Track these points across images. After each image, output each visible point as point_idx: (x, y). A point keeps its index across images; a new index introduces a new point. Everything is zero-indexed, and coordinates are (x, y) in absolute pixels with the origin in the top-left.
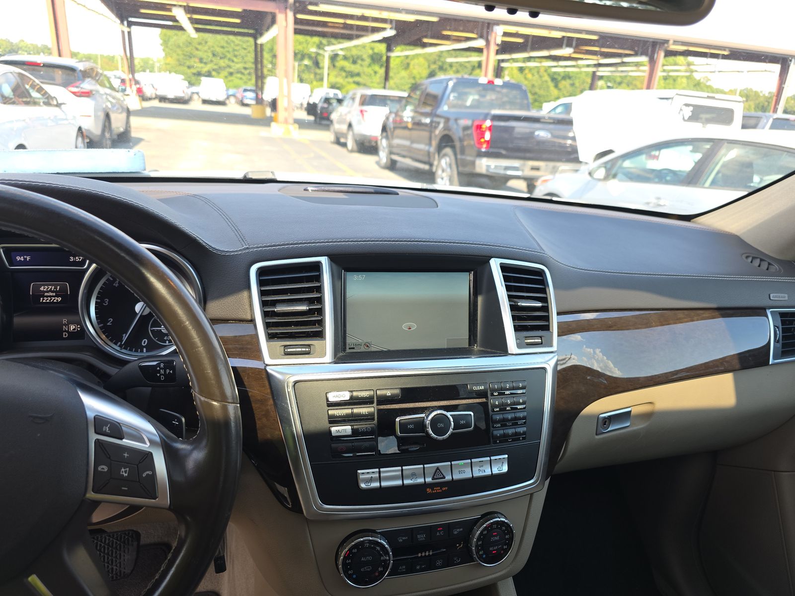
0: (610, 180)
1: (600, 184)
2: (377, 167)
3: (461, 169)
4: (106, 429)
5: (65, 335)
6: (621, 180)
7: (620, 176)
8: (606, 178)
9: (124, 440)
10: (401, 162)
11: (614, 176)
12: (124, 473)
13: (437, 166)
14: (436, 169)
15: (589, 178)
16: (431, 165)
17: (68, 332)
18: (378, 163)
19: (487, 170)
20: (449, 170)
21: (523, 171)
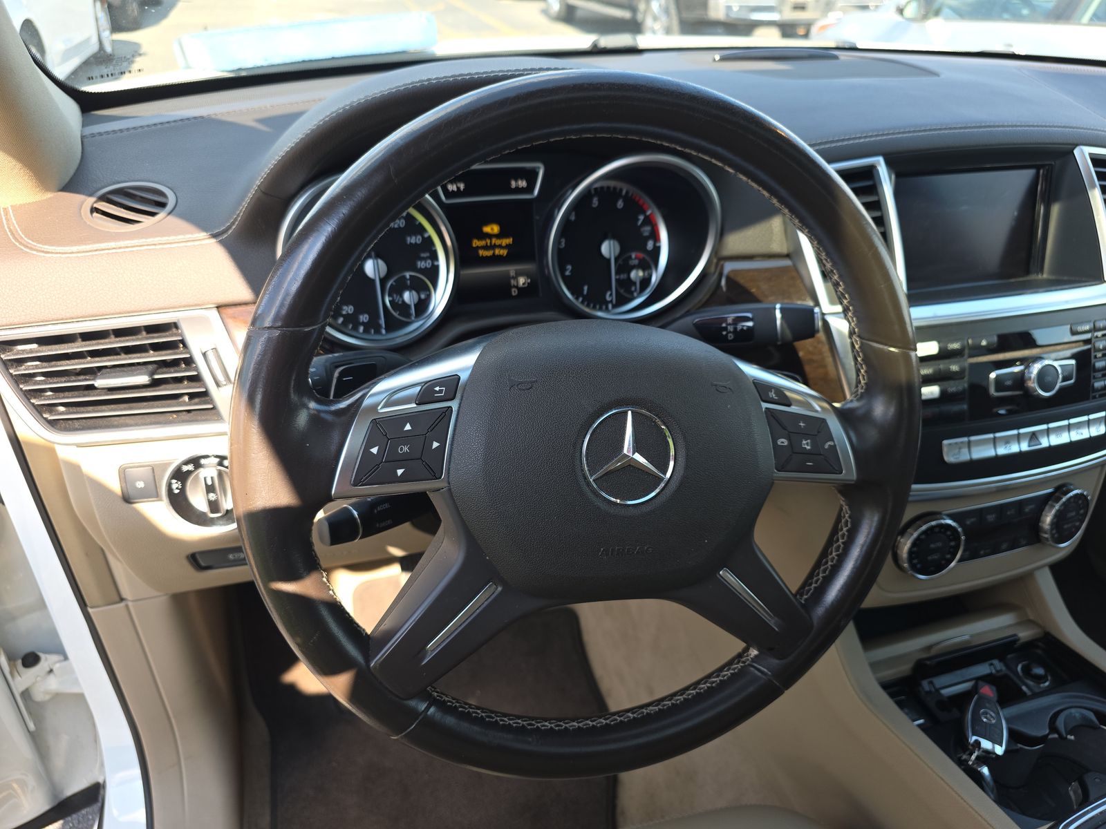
0: (929, 19)
1: (915, 26)
2: (543, 20)
3: (686, 15)
4: (772, 395)
5: (515, 292)
6: (947, 19)
7: (946, 11)
8: (925, 17)
9: (793, 407)
10: (583, 9)
11: (937, 13)
12: (806, 446)
13: (645, 12)
14: (644, 17)
15: (898, 18)
16: (634, 10)
17: (517, 287)
18: (545, 12)
19: (727, 15)
20: (664, 19)
21: (781, 12)
